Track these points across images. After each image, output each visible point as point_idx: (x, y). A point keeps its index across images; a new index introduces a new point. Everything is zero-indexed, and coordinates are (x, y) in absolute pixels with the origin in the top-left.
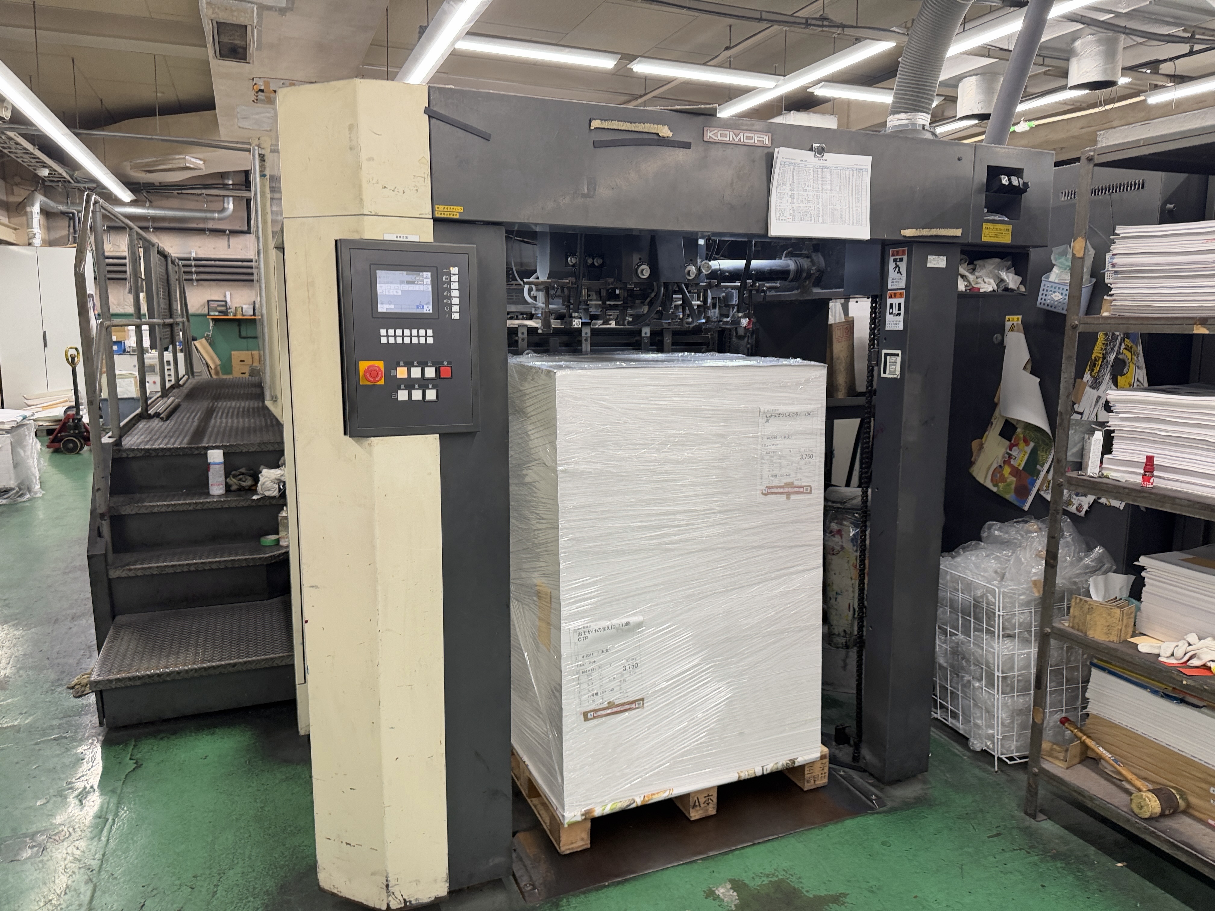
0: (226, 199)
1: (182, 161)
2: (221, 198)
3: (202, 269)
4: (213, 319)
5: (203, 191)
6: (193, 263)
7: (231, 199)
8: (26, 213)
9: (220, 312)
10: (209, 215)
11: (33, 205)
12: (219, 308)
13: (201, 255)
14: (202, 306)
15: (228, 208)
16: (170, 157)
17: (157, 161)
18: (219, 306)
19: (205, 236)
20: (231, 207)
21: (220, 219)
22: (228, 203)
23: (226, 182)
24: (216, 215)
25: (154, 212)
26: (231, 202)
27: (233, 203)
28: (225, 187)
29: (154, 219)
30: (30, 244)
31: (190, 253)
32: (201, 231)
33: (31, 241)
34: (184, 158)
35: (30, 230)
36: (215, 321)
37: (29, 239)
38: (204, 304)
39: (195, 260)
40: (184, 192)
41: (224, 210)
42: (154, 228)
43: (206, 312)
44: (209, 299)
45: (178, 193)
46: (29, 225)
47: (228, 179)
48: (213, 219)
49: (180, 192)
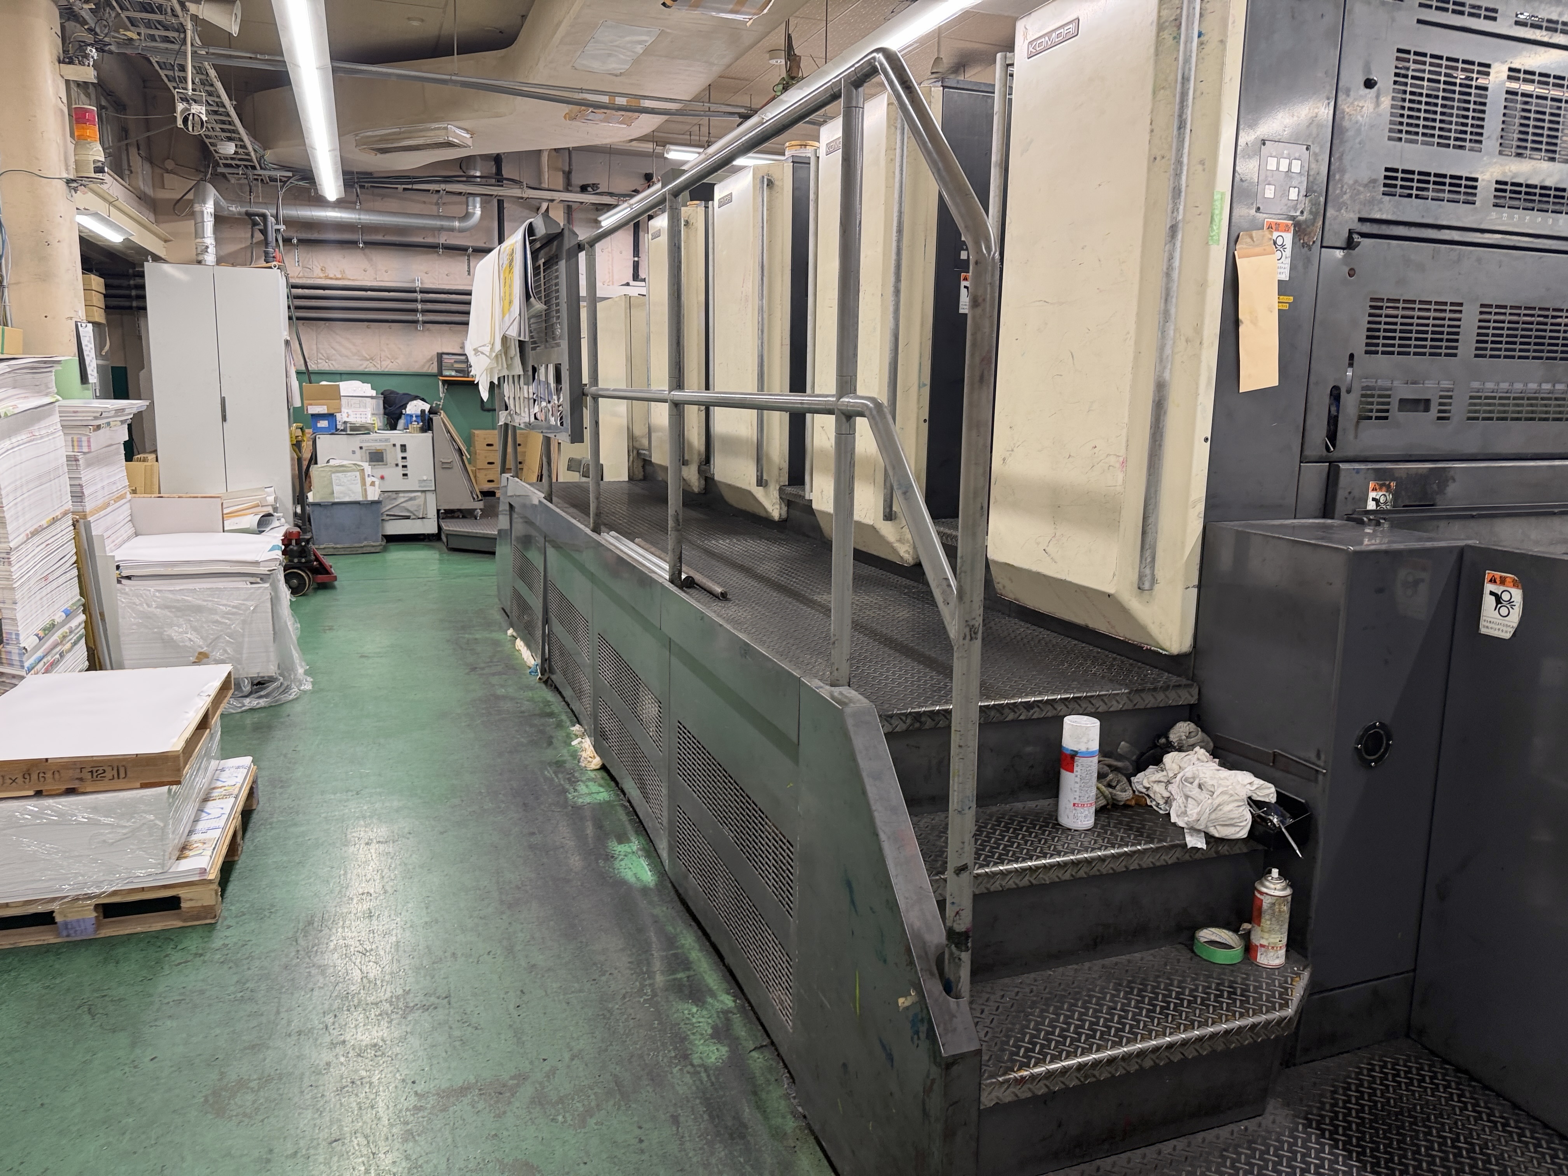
0: (471, 199)
1: (443, 132)
2: (463, 198)
3: (430, 306)
4: (444, 382)
5: (443, 186)
6: (419, 296)
7: (478, 199)
8: (192, 214)
9: (457, 371)
10: (445, 223)
11: (204, 202)
12: (456, 366)
13: (429, 285)
14: (428, 361)
15: (474, 213)
16: (422, 126)
17: (400, 133)
18: (455, 362)
19: (435, 256)
20: (478, 212)
21: (461, 230)
22: (475, 207)
23: (472, 173)
24: (457, 224)
25: (367, 217)
26: (478, 205)
27: (481, 207)
28: (469, 180)
29: (366, 228)
30: (199, 262)
31: (414, 281)
32: (433, 248)
33: (200, 258)
34: (446, 128)
35: (199, 240)
36: (449, 384)
37: (197, 255)
38: (431, 359)
39: (422, 291)
40: (415, 187)
41: (467, 216)
42: (365, 243)
43: (434, 369)
44: (440, 351)
45: (405, 189)
46: (199, 233)
47: (475, 169)
48: (452, 230)
49: (410, 186)
